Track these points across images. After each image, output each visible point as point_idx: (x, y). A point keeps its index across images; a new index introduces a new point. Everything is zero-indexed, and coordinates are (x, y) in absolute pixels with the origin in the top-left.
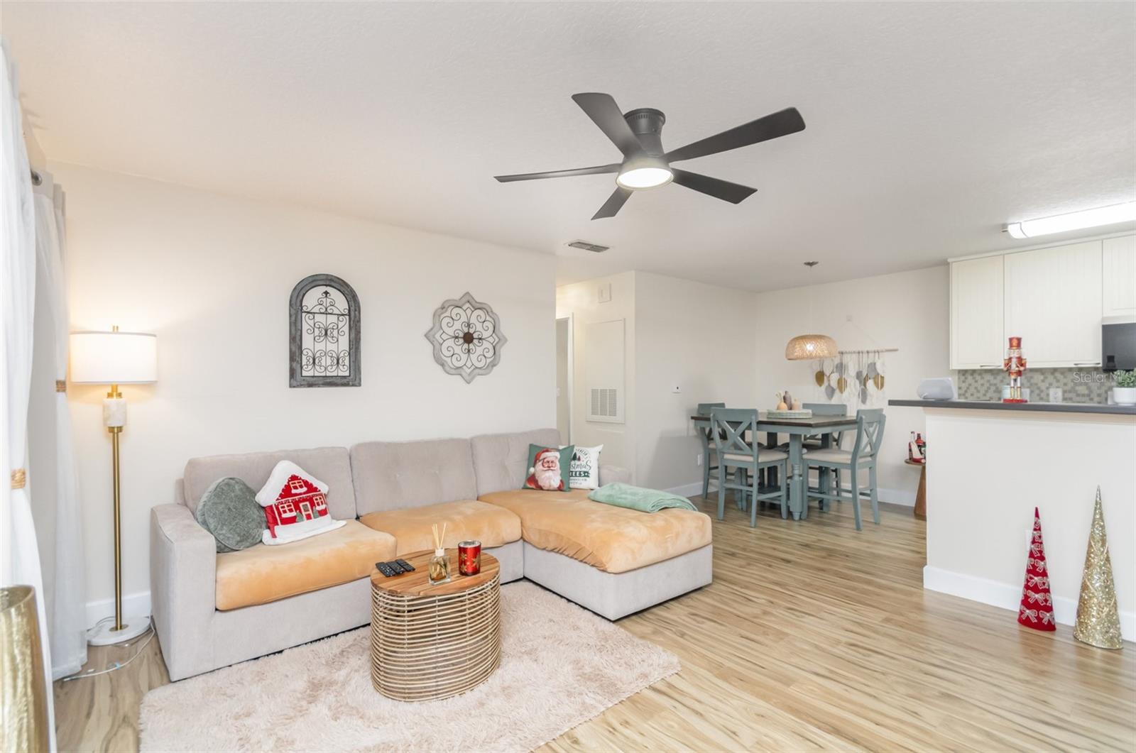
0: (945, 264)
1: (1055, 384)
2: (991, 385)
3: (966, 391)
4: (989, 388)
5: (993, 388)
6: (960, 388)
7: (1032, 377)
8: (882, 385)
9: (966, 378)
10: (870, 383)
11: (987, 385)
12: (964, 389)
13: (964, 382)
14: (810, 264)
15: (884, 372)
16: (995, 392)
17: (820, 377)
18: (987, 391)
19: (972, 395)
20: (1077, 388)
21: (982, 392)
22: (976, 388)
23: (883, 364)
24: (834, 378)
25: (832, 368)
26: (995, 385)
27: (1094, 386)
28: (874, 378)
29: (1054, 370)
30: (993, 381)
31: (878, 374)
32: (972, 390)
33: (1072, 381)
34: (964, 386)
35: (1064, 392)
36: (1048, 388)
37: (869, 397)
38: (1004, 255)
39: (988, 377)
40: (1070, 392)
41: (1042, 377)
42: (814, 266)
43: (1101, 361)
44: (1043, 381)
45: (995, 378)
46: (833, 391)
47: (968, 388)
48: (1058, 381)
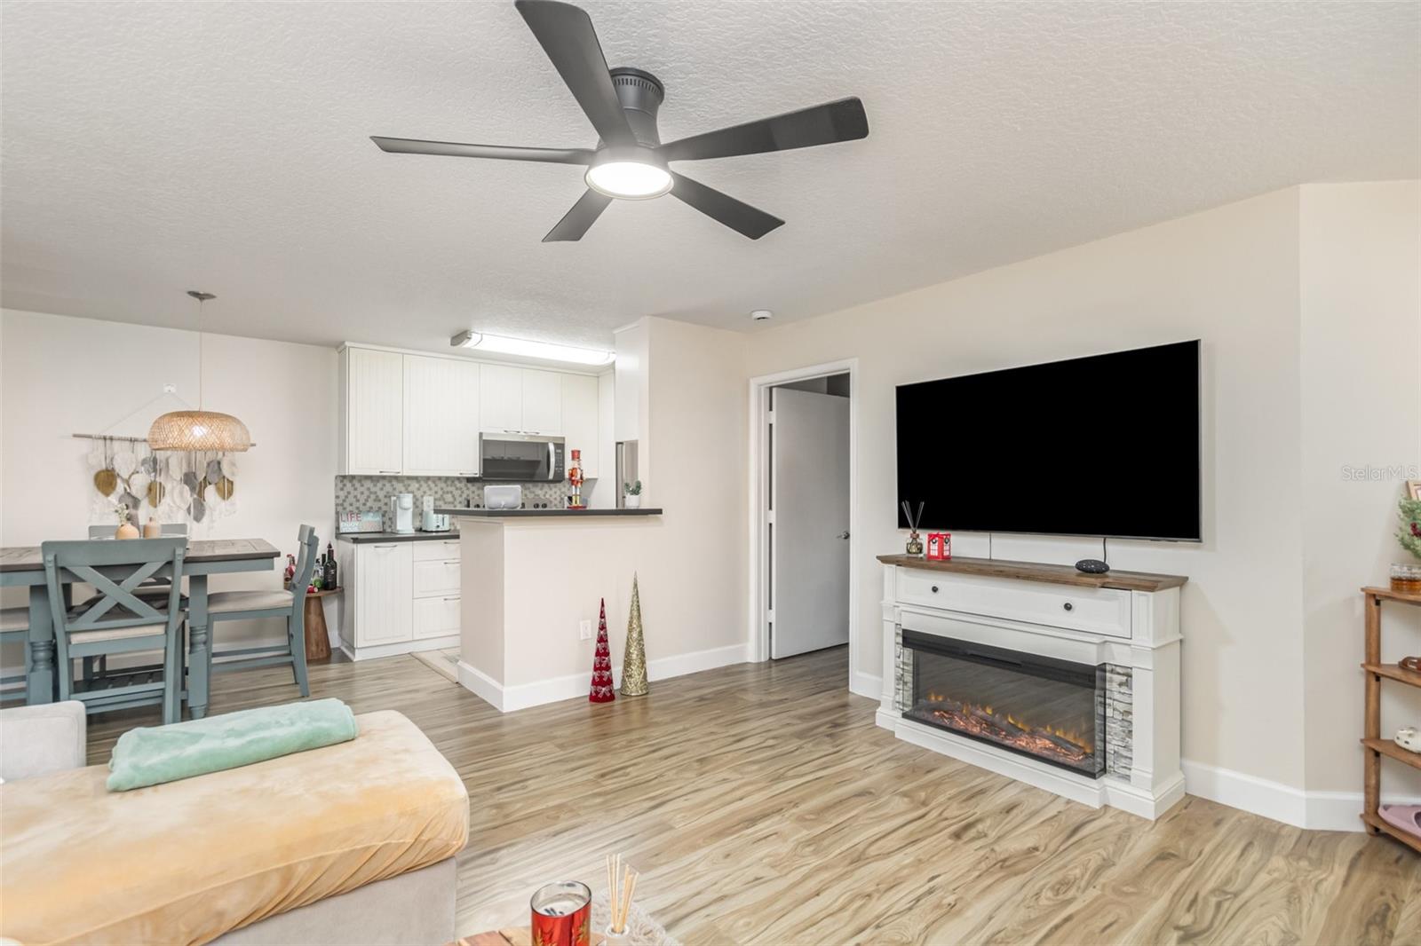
0: (339, 346)
1: (429, 493)
2: (371, 493)
3: (344, 501)
4: (369, 497)
5: (373, 497)
6: (337, 497)
7: (409, 485)
8: (230, 493)
9: (345, 485)
10: (210, 492)
11: (366, 493)
12: (342, 497)
13: (342, 489)
14: (200, 296)
15: (233, 474)
16: (375, 500)
17: (106, 480)
18: (367, 500)
19: (351, 505)
20: (445, 496)
21: (362, 501)
22: (355, 497)
23: (233, 464)
24: (139, 484)
25: (134, 466)
26: (376, 493)
27: (457, 493)
28: (216, 484)
29: (428, 478)
30: (373, 489)
31: (224, 477)
32: (351, 499)
33: (442, 489)
34: (342, 494)
35: (435, 500)
36: (422, 496)
37: (207, 512)
38: (403, 354)
39: (368, 484)
40: (440, 500)
41: (417, 485)
42: (206, 301)
43: (477, 472)
44: (419, 489)
45: (375, 486)
46: (136, 503)
47: (347, 497)
48: (430, 489)
